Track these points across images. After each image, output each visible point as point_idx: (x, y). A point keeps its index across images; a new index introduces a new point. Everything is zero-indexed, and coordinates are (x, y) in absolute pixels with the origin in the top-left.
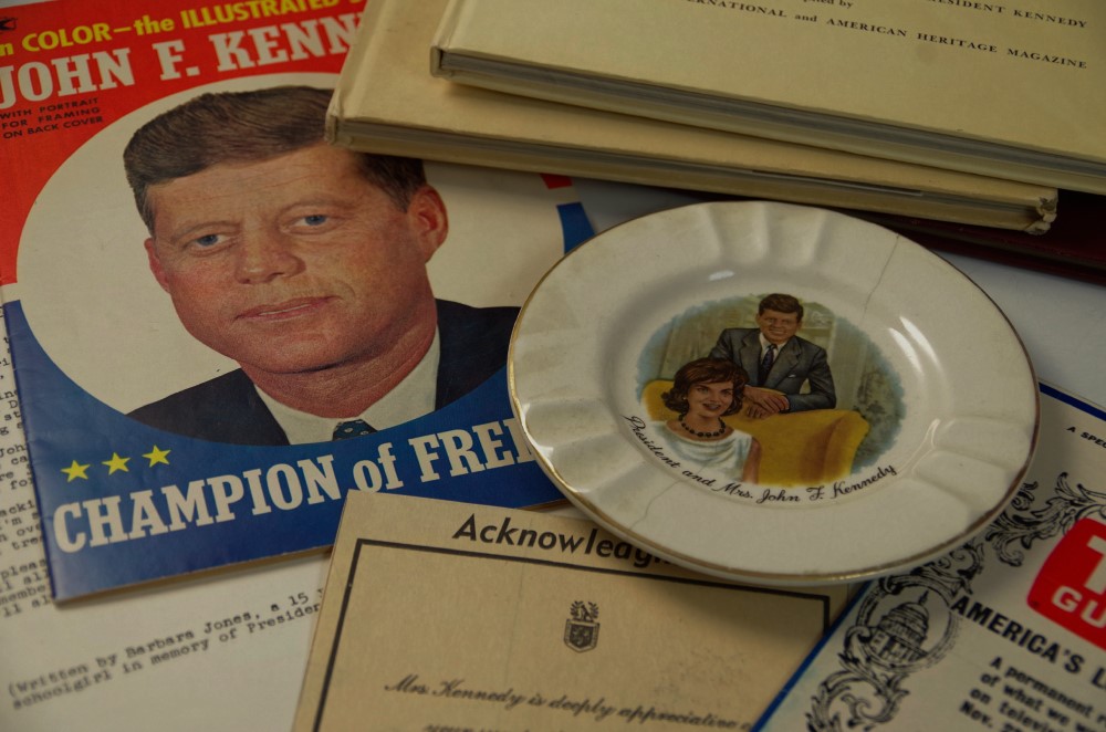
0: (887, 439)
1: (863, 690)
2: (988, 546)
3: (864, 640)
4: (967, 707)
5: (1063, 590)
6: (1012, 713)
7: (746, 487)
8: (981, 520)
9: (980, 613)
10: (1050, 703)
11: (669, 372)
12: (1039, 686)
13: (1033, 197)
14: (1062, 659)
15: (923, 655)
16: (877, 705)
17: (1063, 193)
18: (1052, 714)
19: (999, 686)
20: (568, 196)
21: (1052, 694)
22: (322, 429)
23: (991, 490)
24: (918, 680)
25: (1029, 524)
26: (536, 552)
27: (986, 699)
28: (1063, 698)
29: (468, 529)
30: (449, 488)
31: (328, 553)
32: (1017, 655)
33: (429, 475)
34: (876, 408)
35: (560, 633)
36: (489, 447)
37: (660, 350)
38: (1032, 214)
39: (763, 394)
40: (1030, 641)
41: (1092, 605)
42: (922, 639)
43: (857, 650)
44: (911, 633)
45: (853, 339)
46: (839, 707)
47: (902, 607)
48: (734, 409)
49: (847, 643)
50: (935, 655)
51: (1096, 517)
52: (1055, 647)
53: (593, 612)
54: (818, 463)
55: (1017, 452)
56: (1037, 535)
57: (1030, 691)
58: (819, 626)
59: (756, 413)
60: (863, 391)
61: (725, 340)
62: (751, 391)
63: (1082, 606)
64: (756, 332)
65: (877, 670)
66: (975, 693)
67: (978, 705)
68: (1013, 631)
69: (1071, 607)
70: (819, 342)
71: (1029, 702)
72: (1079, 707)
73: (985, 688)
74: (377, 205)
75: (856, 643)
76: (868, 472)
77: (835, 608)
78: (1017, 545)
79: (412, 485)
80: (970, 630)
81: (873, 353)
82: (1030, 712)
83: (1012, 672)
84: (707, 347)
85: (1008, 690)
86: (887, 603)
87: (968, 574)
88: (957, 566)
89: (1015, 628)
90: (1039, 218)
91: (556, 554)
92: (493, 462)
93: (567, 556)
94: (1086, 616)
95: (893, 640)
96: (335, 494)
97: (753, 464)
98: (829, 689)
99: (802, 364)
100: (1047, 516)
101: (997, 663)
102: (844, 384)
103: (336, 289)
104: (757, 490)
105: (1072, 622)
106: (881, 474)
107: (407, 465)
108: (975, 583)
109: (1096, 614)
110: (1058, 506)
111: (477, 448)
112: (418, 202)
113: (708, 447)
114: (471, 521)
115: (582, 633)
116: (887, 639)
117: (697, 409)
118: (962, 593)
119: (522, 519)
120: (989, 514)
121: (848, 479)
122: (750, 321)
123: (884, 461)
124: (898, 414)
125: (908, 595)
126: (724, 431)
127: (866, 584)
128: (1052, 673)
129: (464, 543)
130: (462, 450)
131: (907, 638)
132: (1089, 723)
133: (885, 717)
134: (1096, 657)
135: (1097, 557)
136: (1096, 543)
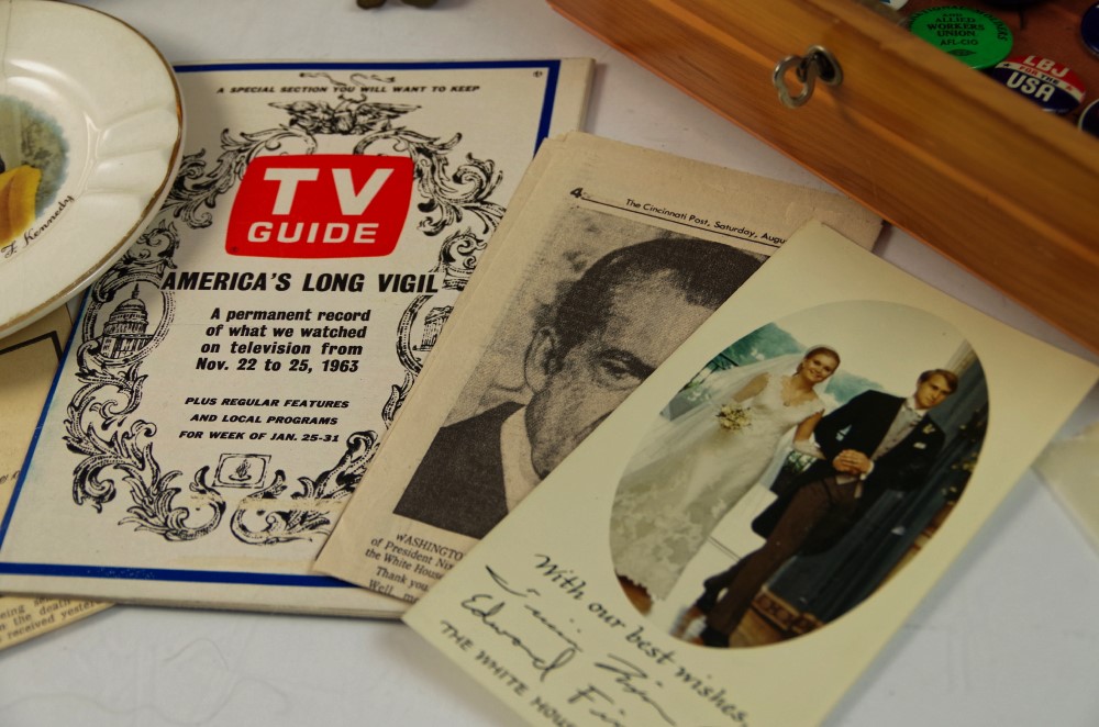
0: (59, 175)
1: (108, 394)
2: (179, 222)
3: (93, 352)
4: (201, 364)
5: (255, 226)
6: (242, 349)
8: (153, 202)
9: (189, 281)
10: (271, 325)
12: (259, 315)
15: (151, 338)
16: (123, 399)
18: (278, 332)
19: (225, 332)
21: (272, 316)
23: (154, 172)
24: (148, 362)
25: (208, 186)
27: (216, 348)
28: (283, 315)
32: (231, 300)
34: (43, 154)
40: (239, 282)
41: (284, 226)
42: (145, 326)
43: (91, 363)
44: (133, 325)
46: (92, 418)
47: (119, 308)
49: (81, 361)
50: (161, 332)
51: (265, 153)
52: (263, 276)
55: (167, 130)
56: (218, 192)
57: (251, 323)
58: (54, 360)
60: (26, 145)
63: (275, 232)
65: (113, 371)
66: (205, 348)
67: (211, 356)
68: (222, 281)
69: (266, 237)
71: (255, 332)
72: (299, 315)
73: (212, 340)
75: (88, 358)
76: (50, 210)
77: (64, 339)
78: (203, 208)
80: (184, 298)
81: (26, 110)
82: (257, 340)
83: (232, 315)
85: (233, 332)
86: (105, 312)
87: (169, 253)
88: (155, 251)
89: (223, 278)
95: (120, 339)
98: (76, 407)
100: (221, 173)
101: (216, 314)
105: (273, 249)
106: (63, 205)
108: (175, 259)
109: (290, 233)
110: (229, 159)
116: (114, 340)
118: (168, 271)
120: (158, 194)
121: (34, 224)
123: (61, 196)
124: (63, 150)
125: (122, 295)
128: (269, 299)
131: (134, 331)
132: (313, 323)
133: (133, 407)
134: (298, 267)
135: (276, 184)
136: (271, 174)
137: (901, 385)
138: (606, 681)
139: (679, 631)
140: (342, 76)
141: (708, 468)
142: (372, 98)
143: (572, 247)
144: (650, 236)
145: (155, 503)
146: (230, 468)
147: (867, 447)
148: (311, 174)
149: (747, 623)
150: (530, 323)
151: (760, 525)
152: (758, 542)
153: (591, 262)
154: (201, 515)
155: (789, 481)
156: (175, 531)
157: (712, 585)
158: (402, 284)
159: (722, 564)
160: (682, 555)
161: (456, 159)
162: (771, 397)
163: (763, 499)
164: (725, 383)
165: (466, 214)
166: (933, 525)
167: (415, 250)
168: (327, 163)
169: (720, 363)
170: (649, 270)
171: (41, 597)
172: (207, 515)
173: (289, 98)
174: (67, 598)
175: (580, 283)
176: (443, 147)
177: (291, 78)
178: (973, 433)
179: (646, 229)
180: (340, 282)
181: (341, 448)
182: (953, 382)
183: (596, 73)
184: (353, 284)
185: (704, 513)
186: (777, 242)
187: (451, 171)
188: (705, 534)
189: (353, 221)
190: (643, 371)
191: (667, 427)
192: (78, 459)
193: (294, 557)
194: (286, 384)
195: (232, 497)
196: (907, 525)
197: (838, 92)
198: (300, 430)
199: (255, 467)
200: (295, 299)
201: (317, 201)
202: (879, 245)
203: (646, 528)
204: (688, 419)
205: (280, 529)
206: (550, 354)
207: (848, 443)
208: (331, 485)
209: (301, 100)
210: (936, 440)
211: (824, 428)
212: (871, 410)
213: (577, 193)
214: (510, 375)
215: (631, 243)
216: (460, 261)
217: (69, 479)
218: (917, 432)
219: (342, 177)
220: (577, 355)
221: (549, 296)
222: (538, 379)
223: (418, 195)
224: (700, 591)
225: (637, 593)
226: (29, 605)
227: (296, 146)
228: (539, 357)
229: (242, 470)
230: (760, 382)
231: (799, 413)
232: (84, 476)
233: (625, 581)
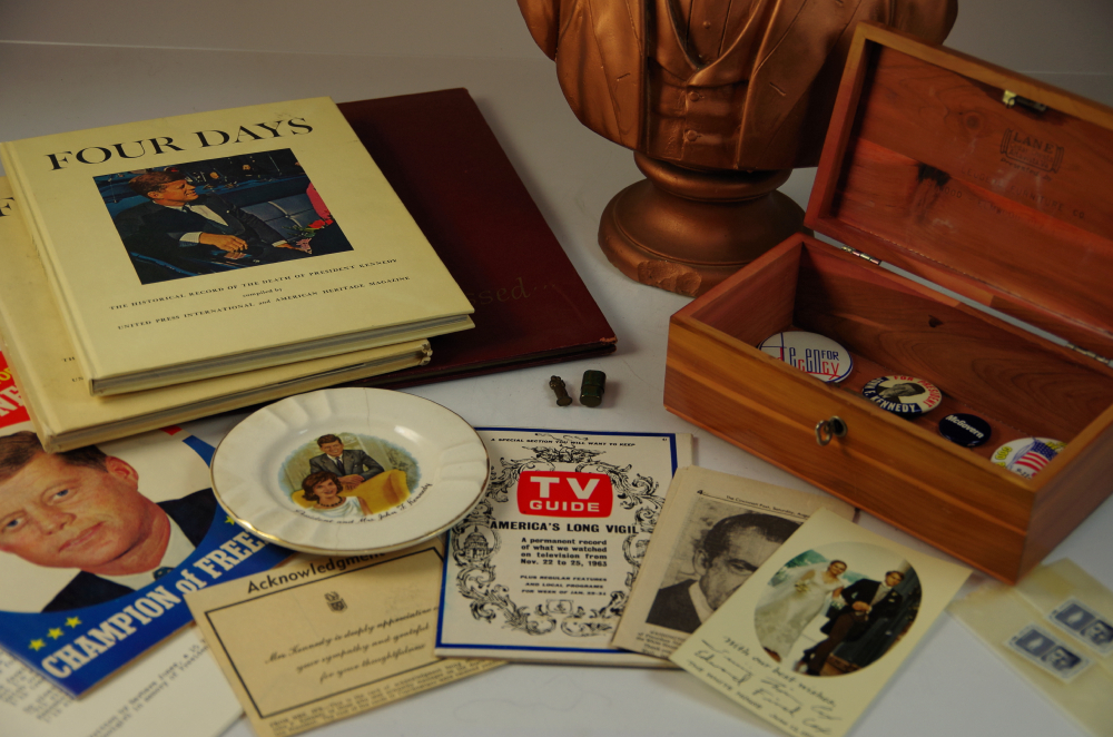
0: (416, 474)
1: (476, 573)
2: (489, 499)
3: (463, 555)
4: (523, 561)
5: (532, 503)
6: (543, 555)
7: (369, 517)
8: (485, 484)
9: (504, 525)
10: (555, 546)
11: (299, 486)
12: (547, 541)
13: (419, 346)
14: (550, 528)
15: (491, 550)
16: (486, 576)
17: (429, 339)
18: (560, 549)
19: (531, 548)
20: (185, 434)
21: (555, 541)
22: (147, 578)
23: (481, 472)
24: (495, 559)
25: (501, 483)
26: (291, 583)
27: (529, 555)
28: (560, 541)
29: (252, 587)
30: (228, 576)
31: (194, 624)
32: (530, 534)
33: (216, 575)
34: (402, 464)
35: (328, 610)
36: (235, 552)
37: (287, 479)
38: (420, 355)
39: (348, 478)
40: (532, 526)
41: (548, 503)
42: (487, 544)
43: (462, 560)
44: (481, 544)
45: (371, 441)
46: (469, 584)
47: (469, 536)
48: (340, 489)
49: (456, 559)
50: (496, 548)
51: (526, 469)
52: (544, 524)
53: (336, 596)
54: (393, 495)
56: (507, 486)
57: (545, 545)
58: (438, 560)
59: (351, 487)
60: (391, 460)
61: (312, 463)
62: (342, 479)
63: (544, 505)
64: (324, 456)
65: (477, 564)
66: (523, 555)
67: (527, 558)
68: (522, 526)
69: (540, 507)
70: (357, 448)
71: (548, 548)
72: (569, 542)
73: (526, 551)
74: (90, 477)
75: (459, 557)
76: (418, 490)
77: (440, 550)
78: (501, 494)
79: (210, 581)
80: (502, 532)
81: (385, 444)
82: (550, 552)
83: (532, 541)
84: (308, 470)
85: (536, 548)
86: (462, 538)
87: (489, 512)
88: (481, 512)
89: (522, 524)
90: (426, 355)
91: (300, 580)
92: (242, 558)
93: (306, 579)
94: (548, 507)
95: (475, 550)
96: (177, 600)
97: (365, 506)
98: (462, 579)
99: (356, 460)
100: (506, 477)
101: (524, 540)
102: (381, 460)
103: (101, 519)
104: (375, 516)
105: (544, 512)
106: (425, 488)
107: (201, 575)
108: (494, 514)
109: (552, 505)
110: (508, 471)
111: (229, 554)
112: (109, 465)
113: (340, 509)
114: (251, 584)
115: (337, 605)
116: (472, 552)
117: (323, 497)
118: (491, 521)
119: (275, 573)
120: (486, 481)
121: (412, 496)
122: (318, 452)
123: (422, 483)
124: (414, 463)
125: (469, 530)
126: (342, 500)
127: (447, 533)
128: (550, 534)
129: (255, 593)
130: (226, 556)
131: (480, 546)
132: (577, 545)
133: (492, 578)
134: (563, 521)
135: (538, 484)
136: (534, 479)
137: (878, 576)
138: (768, 687)
139: (796, 669)
140: (560, 436)
141: (794, 607)
142: (578, 447)
143: (704, 515)
144: (742, 512)
145: (517, 617)
146: (553, 606)
147: (868, 600)
148: (556, 480)
149: (826, 668)
150: (691, 547)
151: (825, 629)
152: (824, 637)
153: (715, 522)
154: (544, 624)
155: (833, 612)
156: (534, 630)
157: (808, 653)
158: (619, 529)
159: (810, 645)
160: (791, 641)
161: (632, 476)
162: (818, 579)
163: (823, 620)
164: (795, 572)
165: (644, 500)
166: (904, 630)
167: (620, 514)
168: (563, 476)
169: (791, 564)
170: (745, 526)
171: (469, 659)
172: (548, 625)
173: (534, 445)
174: (483, 659)
175: (710, 532)
176: (623, 470)
177: (531, 435)
178: (916, 595)
179: (740, 509)
180: (586, 528)
181: (610, 599)
182: (902, 576)
183: (695, 441)
184: (595, 529)
185: (798, 623)
186: (806, 517)
187: (630, 481)
188: (800, 633)
189: (585, 502)
190: (753, 569)
191: (772, 590)
192: (470, 601)
193: (601, 641)
194: (570, 570)
195: (559, 618)
196: (893, 630)
197: (843, 440)
198: (585, 590)
199: (566, 606)
200: (563, 534)
201: (561, 492)
202: (856, 519)
203: (771, 629)
204: (781, 587)
205: (587, 630)
206: (705, 560)
207: (858, 599)
208: (608, 613)
209: (540, 446)
210: (898, 598)
211: (846, 592)
212: (865, 588)
213: (701, 492)
214: (687, 569)
215: (734, 514)
216: (647, 521)
217: (469, 610)
218: (889, 595)
219: (573, 483)
220: (718, 561)
221: (698, 536)
222: (702, 571)
223: (616, 491)
224: (801, 655)
225: (775, 655)
226: (463, 663)
227: (543, 466)
228: (699, 561)
229: (560, 606)
230: (810, 574)
231: (833, 586)
232: (476, 609)
233: (767, 650)
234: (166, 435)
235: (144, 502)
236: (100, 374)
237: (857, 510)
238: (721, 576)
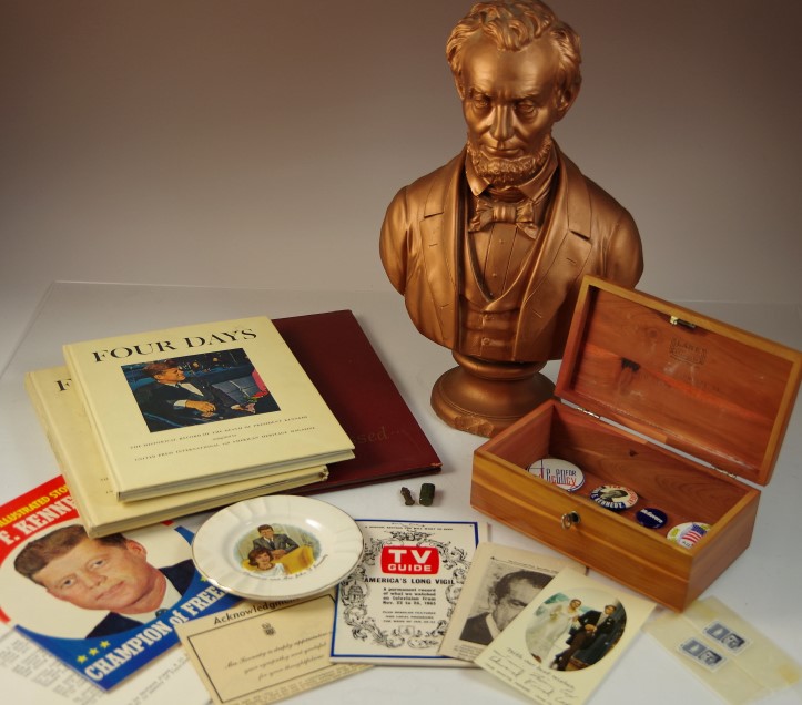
0: (319, 549)
1: (355, 610)
2: (364, 564)
3: (348, 599)
4: (384, 602)
5: (390, 566)
6: (397, 599)
7: (290, 576)
9: (373, 580)
11: (246, 557)
12: (399, 590)
13: (321, 470)
14: (401, 581)
15: (365, 596)
16: (361, 612)
17: (328, 466)
18: (407, 594)
19: (389, 594)
20: (176, 525)
21: (403, 590)
22: (151, 616)
23: (359, 548)
24: (367, 602)
25: (371, 554)
26: (241, 618)
27: (388, 598)
28: (407, 590)
29: (217, 621)
30: (202, 614)
31: (180, 644)
32: (389, 585)
33: (194, 613)
34: (310, 543)
35: (263, 635)
36: (207, 599)
37: (239, 553)
38: (321, 475)
39: (277, 552)
40: (390, 581)
41: (400, 566)
42: (362, 592)
43: (347, 602)
45: (291, 529)
46: (351, 617)
47: (351, 587)
48: (271, 558)
49: (343, 602)
50: (368, 594)
51: (387, 545)
52: (397, 579)
53: (268, 626)
54: (304, 562)
55: (359, 536)
56: (374, 556)
57: (398, 592)
58: (332, 602)
59: (278, 557)
60: (304, 540)
61: (255, 543)
62: (273, 553)
63: (397, 567)
64: (262, 538)
65: (356, 604)
66: (384, 598)
67: (387, 601)
68: (383, 580)
69: (394, 569)
70: (282, 533)
71: (399, 594)
72: (413, 590)
73: (386, 596)
74: (116, 552)
75: (345, 600)
76: (320, 559)
77: (333, 595)
78: (371, 560)
79: (191, 618)
80: (371, 584)
81: (300, 530)
82: (401, 597)
83: (390, 590)
84: (252, 547)
85: (392, 594)
86: (347, 588)
87: (363, 572)
88: (359, 572)
90: (325, 475)
91: (247, 616)
92: (211, 602)
93: (250, 615)
94: (400, 569)
95: (355, 596)
96: (170, 630)
98: (347, 614)
99: (282, 540)
100: (374, 550)
101: (385, 589)
102: (297, 540)
103: (123, 579)
104: (293, 575)
105: (397, 572)
106: (324, 558)
107: (185, 614)
108: (366, 574)
109: (402, 568)
110: (375, 547)
111: (202, 600)
112: (129, 546)
113: (271, 571)
114: (216, 619)
115: (270, 631)
116: (353, 597)
117: (261, 564)
118: (365, 578)
119: (231, 612)
121: (316, 563)
122: (258, 536)
123: (322, 554)
124: (317, 542)
125: (352, 583)
126: (273, 566)
127: (337, 587)
128: (401, 585)
129: (218, 625)
130: (200, 601)
131: (357, 593)
132: (417, 592)
133: (365, 613)
134: (409, 577)
135: (394, 554)
136: (391, 551)
138: (534, 679)
139: (551, 667)
140: (407, 524)
141: (550, 628)
142: (418, 531)
143: (495, 572)
144: (518, 570)
145: (381, 638)
146: (403, 630)
147: (594, 623)
148: (405, 552)
149: (569, 666)
150: (487, 592)
151: (569, 642)
152: (567, 647)
153: (502, 576)
154: (397, 641)
156: (391, 645)
157: (558, 657)
158: (443, 582)
159: (559, 652)
160: (547, 649)
161: (451, 549)
162: (564, 611)
164: (550, 607)
165: (458, 563)
166: (616, 642)
167: (444, 572)
168: (409, 549)
169: (548, 602)
170: (520, 579)
171: (351, 664)
172: (399, 642)
173: (391, 530)
174: (359, 664)
175: (499, 583)
176: (445, 545)
177: (390, 524)
178: (623, 620)
179: (517, 569)
180: (423, 581)
181: (437, 625)
182: (615, 608)
183: (489, 526)
184: (428, 582)
186: (557, 573)
187: (450, 552)
188: (553, 644)
189: (422, 565)
190: (525, 605)
191: (536, 617)
192: (351, 628)
193: (432, 651)
194: (413, 608)
195: (407, 637)
196: (609, 641)
197: (578, 526)
198: (422, 620)
199: (411, 630)
200: (409, 585)
201: (408, 559)
202: (587, 573)
203: (536, 642)
205: (424, 645)
206: (495, 601)
207: (588, 623)
208: (436, 634)
209: (395, 531)
210: (613, 622)
211: (581, 619)
212: (592, 616)
213: (493, 558)
214: (484, 606)
215: (513, 572)
216: (460, 576)
217: (351, 634)
218: (607, 620)
219: (415, 553)
220: (504, 601)
221: (491, 585)
222: (494, 607)
223: (441, 558)
224: (554, 658)
225: (538, 658)
226: (347, 666)
227: (397, 543)
228: (492, 601)
229: (407, 630)
230: (559, 608)
232: (355, 632)
233: (534, 656)
234: (164, 526)
235: (150, 568)
236: (123, 489)
237: (588, 568)
238: (506, 610)
